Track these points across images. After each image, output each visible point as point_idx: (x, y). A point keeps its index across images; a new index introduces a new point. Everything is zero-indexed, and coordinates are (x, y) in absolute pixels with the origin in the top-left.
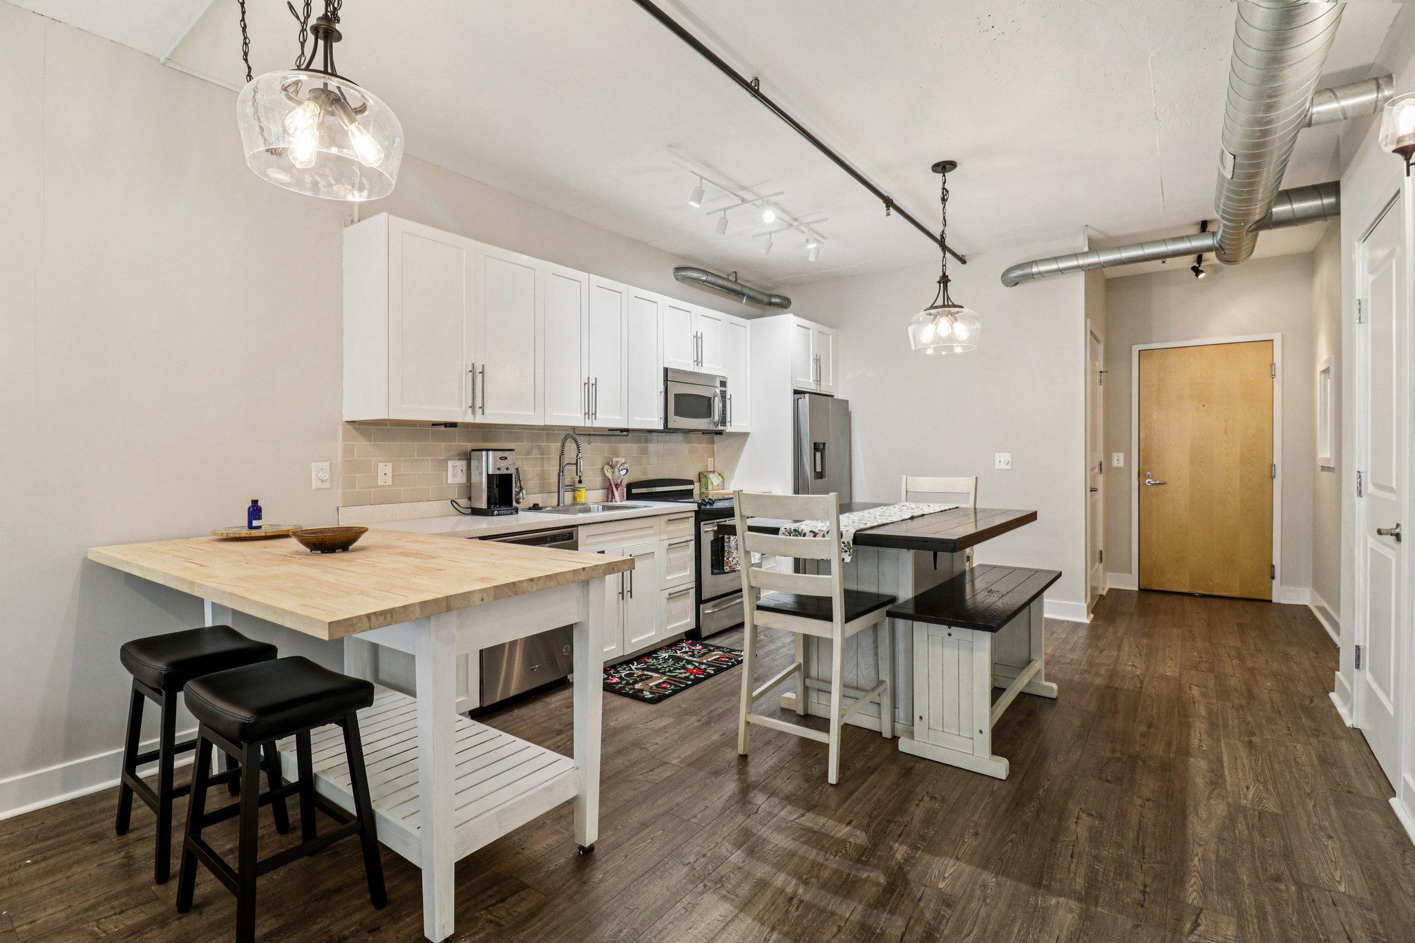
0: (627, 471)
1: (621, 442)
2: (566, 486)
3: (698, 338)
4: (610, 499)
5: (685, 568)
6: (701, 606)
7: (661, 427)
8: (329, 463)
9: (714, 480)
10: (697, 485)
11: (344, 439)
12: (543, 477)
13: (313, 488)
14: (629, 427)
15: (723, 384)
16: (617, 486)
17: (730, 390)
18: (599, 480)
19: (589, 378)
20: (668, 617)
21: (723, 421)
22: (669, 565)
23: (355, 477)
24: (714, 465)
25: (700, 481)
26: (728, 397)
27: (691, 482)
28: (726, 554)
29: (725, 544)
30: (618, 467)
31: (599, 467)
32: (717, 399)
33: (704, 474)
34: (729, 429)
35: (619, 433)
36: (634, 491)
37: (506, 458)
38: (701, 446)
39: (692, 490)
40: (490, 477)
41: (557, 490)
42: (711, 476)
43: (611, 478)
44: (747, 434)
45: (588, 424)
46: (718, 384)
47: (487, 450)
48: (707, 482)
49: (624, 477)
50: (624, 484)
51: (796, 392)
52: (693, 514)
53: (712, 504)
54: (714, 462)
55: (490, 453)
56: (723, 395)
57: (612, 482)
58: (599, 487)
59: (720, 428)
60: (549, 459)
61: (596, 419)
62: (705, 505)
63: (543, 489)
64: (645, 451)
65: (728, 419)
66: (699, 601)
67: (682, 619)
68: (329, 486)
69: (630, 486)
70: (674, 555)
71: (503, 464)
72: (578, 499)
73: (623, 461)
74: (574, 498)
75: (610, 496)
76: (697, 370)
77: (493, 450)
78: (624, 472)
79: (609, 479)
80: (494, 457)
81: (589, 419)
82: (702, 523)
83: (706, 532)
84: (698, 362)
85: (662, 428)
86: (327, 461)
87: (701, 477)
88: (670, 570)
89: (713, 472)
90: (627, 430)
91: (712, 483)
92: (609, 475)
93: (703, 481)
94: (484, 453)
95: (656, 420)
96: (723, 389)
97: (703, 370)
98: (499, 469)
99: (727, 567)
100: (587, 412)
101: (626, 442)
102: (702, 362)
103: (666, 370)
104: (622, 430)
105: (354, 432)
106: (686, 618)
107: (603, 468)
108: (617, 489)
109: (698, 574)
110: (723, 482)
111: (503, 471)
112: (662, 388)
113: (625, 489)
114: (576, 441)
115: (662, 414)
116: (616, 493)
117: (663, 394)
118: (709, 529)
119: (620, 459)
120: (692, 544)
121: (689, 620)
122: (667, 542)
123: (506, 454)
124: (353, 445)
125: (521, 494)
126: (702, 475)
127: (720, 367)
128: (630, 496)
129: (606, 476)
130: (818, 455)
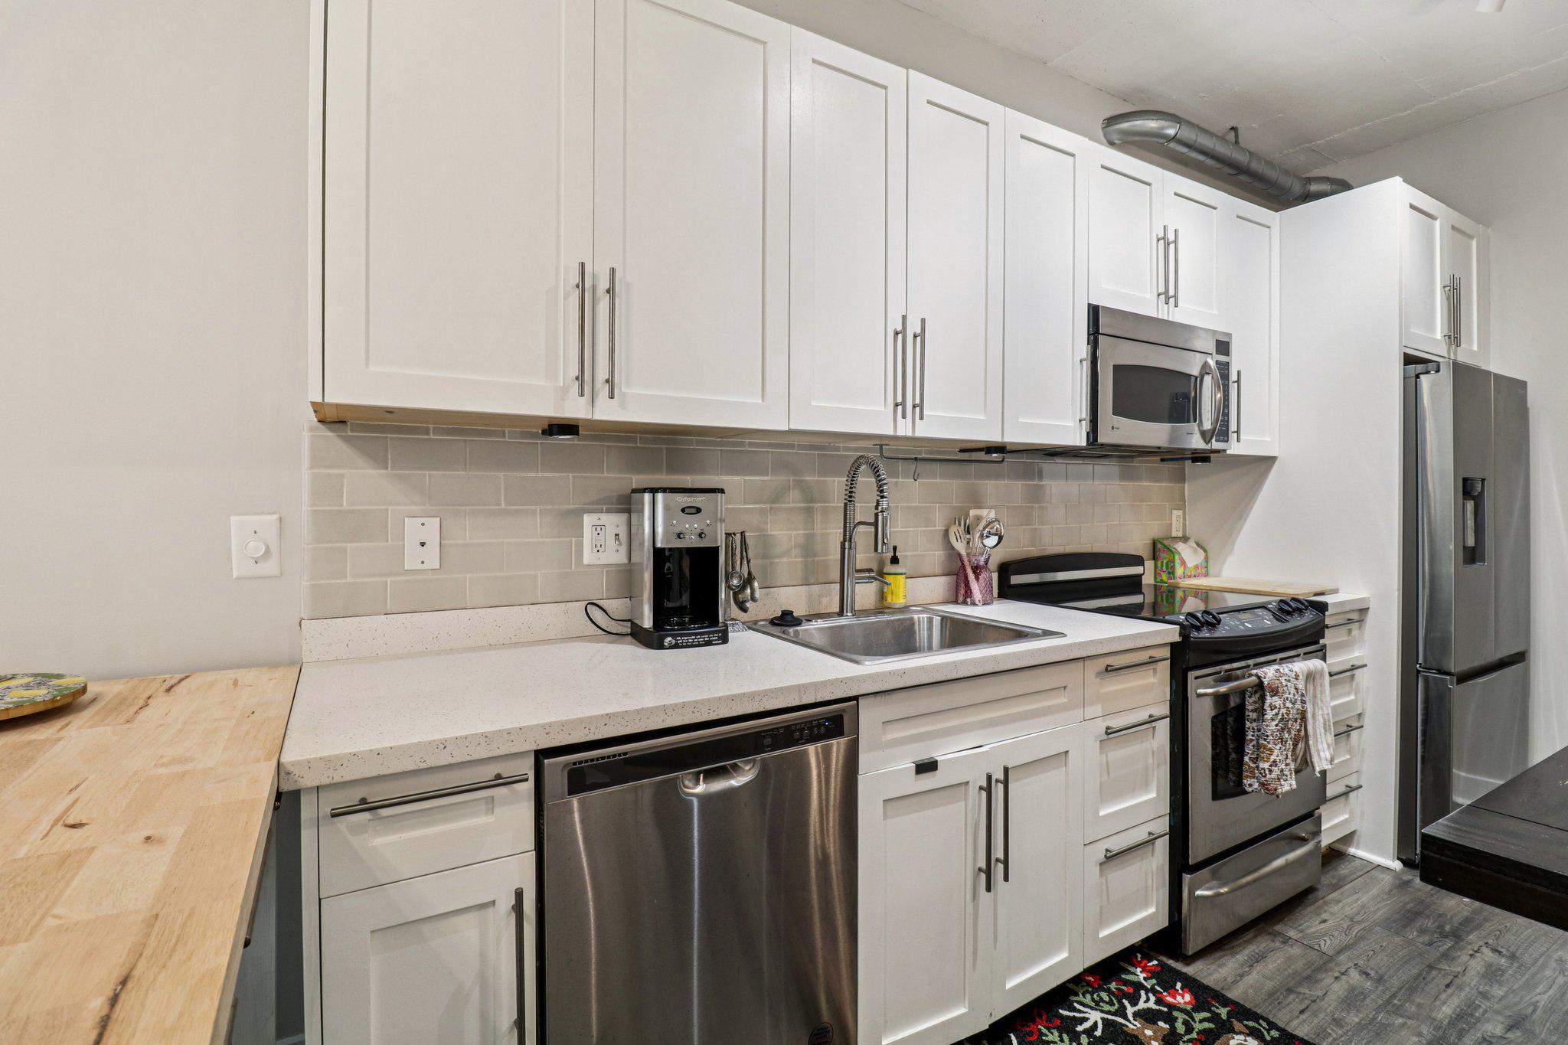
0: (1000, 538)
1: (989, 477)
2: (858, 571)
3: (1167, 243)
4: (961, 599)
5: (1145, 786)
6: (1187, 878)
7: (1079, 440)
8: (276, 516)
9: (1188, 555)
10: (1149, 564)
11: (316, 461)
12: (809, 548)
13: (234, 576)
14: (1006, 440)
15: (1223, 347)
16: (977, 570)
17: (1236, 362)
18: (936, 557)
19: (904, 318)
20: (1101, 907)
21: (1222, 431)
22: (1105, 778)
23: (345, 550)
24: (1184, 525)
25: (1154, 558)
26: (1233, 377)
27: (1138, 560)
28: (1249, 748)
29: (1248, 724)
30: (981, 527)
31: (940, 528)
32: (1208, 379)
33: (1165, 542)
34: (1234, 448)
35: (982, 456)
36: (1016, 580)
37: (699, 510)
38: (1155, 488)
39: (1140, 576)
40: (659, 555)
41: (838, 578)
42: (1181, 547)
43: (963, 553)
44: (1271, 460)
45: (904, 429)
46: (1211, 347)
47: (654, 491)
48: (1173, 561)
49: (992, 550)
50: (993, 564)
51: (1409, 360)
52: (1166, 652)
53: (1213, 624)
54: (1184, 519)
55: (660, 496)
56: (1224, 368)
57: (966, 563)
58: (938, 570)
59: (1215, 445)
60: (825, 511)
61: (921, 418)
62: (1198, 629)
63: (809, 576)
64: (1036, 496)
65: (1233, 427)
66: (1180, 865)
67: (1134, 909)
68: (276, 572)
69: (1006, 570)
70: (1119, 753)
71: (691, 526)
72: (889, 600)
73: (992, 515)
74: (882, 596)
75: (962, 591)
76: (1164, 313)
77: (664, 490)
78: (992, 541)
79: (960, 555)
80: (667, 508)
81: (904, 417)
82: (1191, 675)
83: (1199, 696)
84: (1168, 296)
85: (1084, 443)
86: (274, 513)
87: (1159, 549)
88: (1109, 791)
89: (1185, 539)
90: (1000, 449)
91: (1183, 563)
92: (960, 547)
93: (1165, 557)
94: (647, 497)
95: (1070, 424)
96: (1223, 358)
97: (1178, 316)
98: (679, 536)
99: (1250, 781)
100: (899, 400)
101: (998, 476)
102: (1176, 297)
103: (1094, 311)
104: (990, 449)
105: (340, 444)
106: (1146, 905)
107: (946, 532)
108: (977, 579)
109: (1179, 797)
110: (1207, 559)
111: (691, 541)
112: (1083, 350)
113: (995, 576)
114: (876, 472)
115: (1084, 412)
116: (975, 586)
117: (1086, 365)
118: (1203, 690)
119: (984, 512)
120: (1164, 727)
121: (1152, 910)
122: (1101, 726)
123: (698, 500)
124: (342, 476)
125: (749, 591)
126: (1159, 546)
127: (1215, 312)
128: (1007, 592)
129: (953, 548)
130: (1470, 505)
